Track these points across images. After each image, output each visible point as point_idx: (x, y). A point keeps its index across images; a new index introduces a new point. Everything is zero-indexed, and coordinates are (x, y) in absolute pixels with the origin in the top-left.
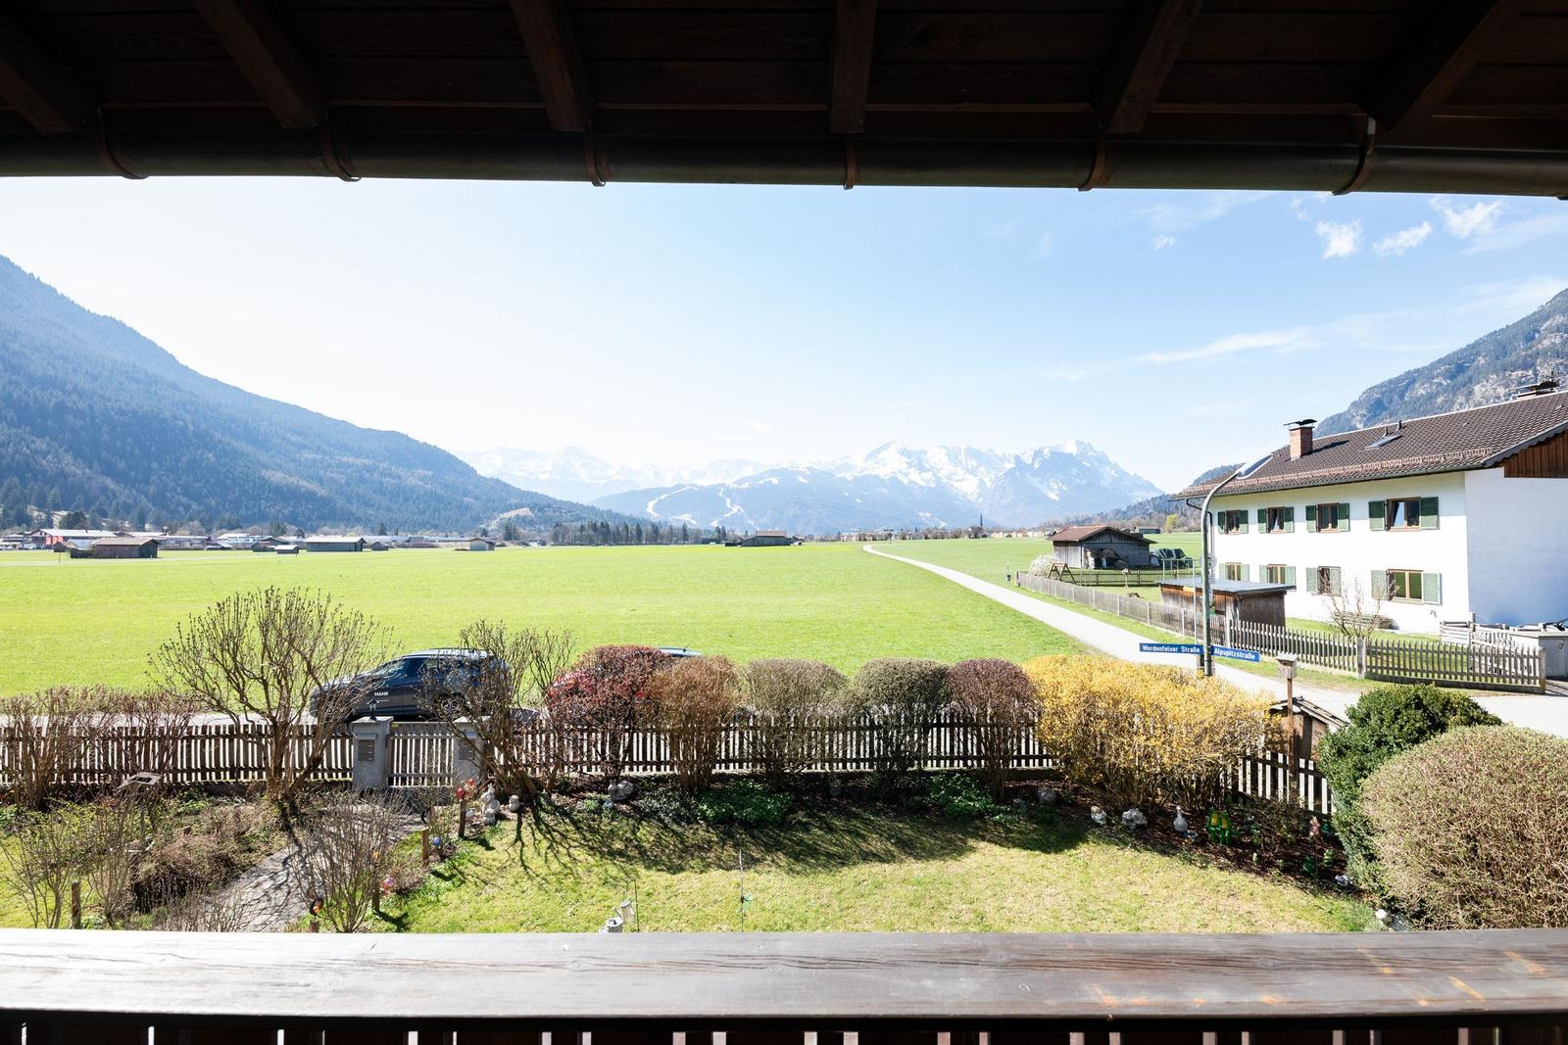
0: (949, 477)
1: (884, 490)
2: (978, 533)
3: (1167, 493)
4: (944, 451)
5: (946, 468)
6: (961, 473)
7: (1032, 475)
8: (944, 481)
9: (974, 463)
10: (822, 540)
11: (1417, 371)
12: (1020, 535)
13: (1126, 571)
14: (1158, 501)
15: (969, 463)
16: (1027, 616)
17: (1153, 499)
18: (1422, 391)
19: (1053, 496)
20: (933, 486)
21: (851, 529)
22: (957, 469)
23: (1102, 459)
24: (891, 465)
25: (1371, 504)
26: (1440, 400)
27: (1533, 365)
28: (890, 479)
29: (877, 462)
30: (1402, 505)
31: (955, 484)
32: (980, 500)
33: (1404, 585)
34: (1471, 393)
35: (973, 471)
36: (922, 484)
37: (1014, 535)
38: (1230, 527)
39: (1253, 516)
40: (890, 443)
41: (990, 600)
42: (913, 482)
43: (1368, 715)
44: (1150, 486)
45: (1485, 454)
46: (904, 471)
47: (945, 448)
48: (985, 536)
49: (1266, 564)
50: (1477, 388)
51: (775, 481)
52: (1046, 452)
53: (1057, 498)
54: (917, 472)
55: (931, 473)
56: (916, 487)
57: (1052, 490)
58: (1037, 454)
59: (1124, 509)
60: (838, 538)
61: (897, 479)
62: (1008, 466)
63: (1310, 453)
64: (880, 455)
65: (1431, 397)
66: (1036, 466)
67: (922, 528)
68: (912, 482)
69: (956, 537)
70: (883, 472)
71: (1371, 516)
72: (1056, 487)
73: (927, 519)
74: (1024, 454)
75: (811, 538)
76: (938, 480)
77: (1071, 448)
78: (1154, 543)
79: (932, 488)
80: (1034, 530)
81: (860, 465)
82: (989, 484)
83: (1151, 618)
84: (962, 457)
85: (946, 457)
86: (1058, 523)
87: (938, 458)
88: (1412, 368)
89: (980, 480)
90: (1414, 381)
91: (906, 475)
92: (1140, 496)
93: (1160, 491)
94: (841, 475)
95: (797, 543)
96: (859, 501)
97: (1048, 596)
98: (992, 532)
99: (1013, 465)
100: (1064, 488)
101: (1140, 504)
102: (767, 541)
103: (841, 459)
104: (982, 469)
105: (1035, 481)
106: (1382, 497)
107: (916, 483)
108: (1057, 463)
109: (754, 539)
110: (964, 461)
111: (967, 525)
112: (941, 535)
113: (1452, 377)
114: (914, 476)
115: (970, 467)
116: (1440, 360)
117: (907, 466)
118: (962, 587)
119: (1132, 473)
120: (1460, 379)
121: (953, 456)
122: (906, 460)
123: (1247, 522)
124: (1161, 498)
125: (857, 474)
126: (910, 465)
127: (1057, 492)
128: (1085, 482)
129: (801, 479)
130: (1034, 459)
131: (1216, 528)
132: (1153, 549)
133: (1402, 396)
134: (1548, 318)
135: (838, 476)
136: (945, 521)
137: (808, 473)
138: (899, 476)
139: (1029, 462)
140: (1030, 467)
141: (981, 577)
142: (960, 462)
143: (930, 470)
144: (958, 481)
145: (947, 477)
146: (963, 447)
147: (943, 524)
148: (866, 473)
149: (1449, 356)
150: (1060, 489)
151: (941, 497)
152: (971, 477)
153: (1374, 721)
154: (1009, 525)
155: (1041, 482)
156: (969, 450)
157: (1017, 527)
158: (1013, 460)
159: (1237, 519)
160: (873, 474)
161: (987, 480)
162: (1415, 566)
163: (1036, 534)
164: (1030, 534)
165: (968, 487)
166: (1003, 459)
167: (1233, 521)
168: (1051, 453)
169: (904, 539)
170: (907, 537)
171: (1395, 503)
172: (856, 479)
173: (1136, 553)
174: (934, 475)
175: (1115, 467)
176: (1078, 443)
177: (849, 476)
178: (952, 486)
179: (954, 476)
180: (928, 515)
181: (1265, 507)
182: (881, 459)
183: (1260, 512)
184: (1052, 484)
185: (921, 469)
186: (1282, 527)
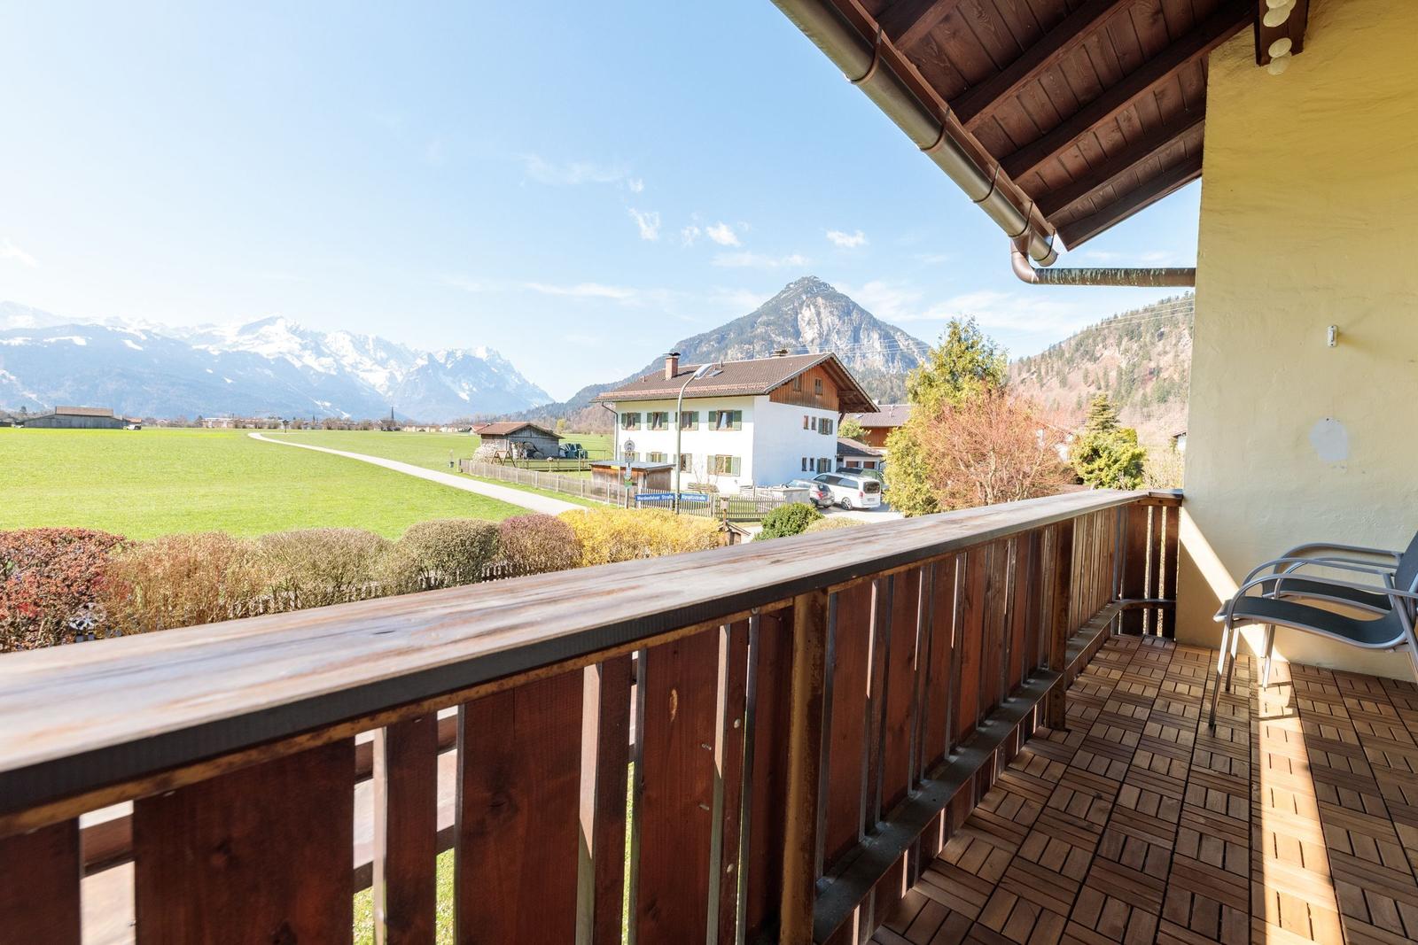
0: (354, 365)
1: (268, 372)
2: (390, 426)
3: (557, 402)
4: (349, 338)
5: (350, 356)
6: (368, 363)
7: (444, 374)
8: (348, 369)
9: (384, 355)
10: (172, 425)
11: (703, 335)
12: (433, 430)
13: (550, 458)
14: (550, 408)
15: (378, 354)
16: (482, 496)
17: (547, 406)
18: (705, 349)
19: (464, 396)
20: (335, 373)
21: (216, 414)
22: (364, 358)
23: (508, 368)
24: (276, 344)
25: (710, 413)
26: (712, 356)
27: (752, 343)
28: (277, 360)
29: (257, 338)
30: (724, 414)
31: (362, 375)
32: (390, 394)
33: (725, 464)
34: (726, 354)
35: (382, 363)
36: (321, 370)
37: (427, 429)
38: (629, 424)
39: (644, 417)
40: (277, 318)
41: (440, 484)
42: (308, 366)
43: (775, 522)
44: (544, 395)
45: (765, 386)
46: (297, 353)
47: (348, 333)
48: (397, 430)
49: (650, 452)
50: (729, 352)
51: (80, 341)
52: (459, 354)
53: (467, 398)
54: (314, 357)
55: (331, 359)
56: (312, 372)
57: (464, 390)
58: (450, 355)
59: (525, 412)
60: (199, 423)
61: (285, 361)
62: (421, 362)
63: (676, 376)
64: (263, 330)
65: (709, 353)
66: (449, 366)
67: (321, 418)
68: (306, 366)
69: (365, 429)
70: (266, 351)
71: (710, 421)
72: (467, 388)
73: (325, 407)
74: (437, 352)
75: (153, 422)
76: (340, 368)
77: (481, 354)
78: (562, 438)
79: (332, 376)
80: (447, 426)
81: (231, 335)
82: (400, 378)
83: (584, 491)
84: (371, 346)
85: (351, 345)
86: (470, 421)
87: (339, 342)
88: (701, 333)
89: (390, 372)
90: (701, 341)
91: (299, 357)
92: (536, 403)
93: (551, 400)
94: (202, 347)
95: (132, 427)
96: (229, 381)
97: (493, 478)
98: (404, 426)
99: (427, 363)
100: (474, 389)
101: (537, 409)
102: (75, 421)
103: (201, 327)
104: (392, 362)
105: (448, 381)
106: (716, 409)
107: (312, 368)
108: (468, 365)
109: (51, 418)
110: (372, 352)
111: (377, 418)
112: (348, 426)
113: (719, 343)
114: (310, 359)
115: (379, 358)
116: (714, 331)
117: (300, 348)
118: (403, 474)
119: (531, 383)
120: (723, 344)
121: (359, 344)
122: (299, 340)
123: (639, 422)
124: (552, 405)
125: (227, 349)
126: (304, 347)
127: (468, 392)
128: (492, 386)
129: (129, 343)
130: (447, 360)
131: (620, 425)
132: (562, 443)
133: (695, 350)
134: (760, 316)
135: (194, 347)
136: (349, 413)
137: (144, 337)
138: (289, 357)
139: (442, 361)
140: (443, 366)
141: (420, 465)
142: (368, 351)
143: (330, 356)
144: (364, 371)
145: (352, 365)
146: (372, 336)
147: (346, 416)
148: (241, 348)
149: (718, 329)
150: (471, 390)
151: (343, 386)
152: (380, 368)
153: (778, 525)
154: (420, 419)
155: (454, 382)
156: (378, 341)
157: (430, 423)
158: (425, 357)
159: (634, 419)
160: (253, 350)
161: (398, 374)
162: (728, 453)
163: (450, 430)
164: (443, 429)
165: (376, 379)
166: (416, 355)
167: (631, 420)
168: (464, 355)
169: (299, 428)
170: (302, 426)
171: (721, 413)
172: (225, 355)
173: (549, 446)
174: (335, 361)
175: (519, 376)
176: (488, 350)
177: (214, 350)
178: (358, 376)
179: (360, 366)
180: (328, 404)
181: (651, 411)
182: (263, 335)
183: (649, 415)
184: (464, 385)
185: (319, 353)
186: (661, 426)
